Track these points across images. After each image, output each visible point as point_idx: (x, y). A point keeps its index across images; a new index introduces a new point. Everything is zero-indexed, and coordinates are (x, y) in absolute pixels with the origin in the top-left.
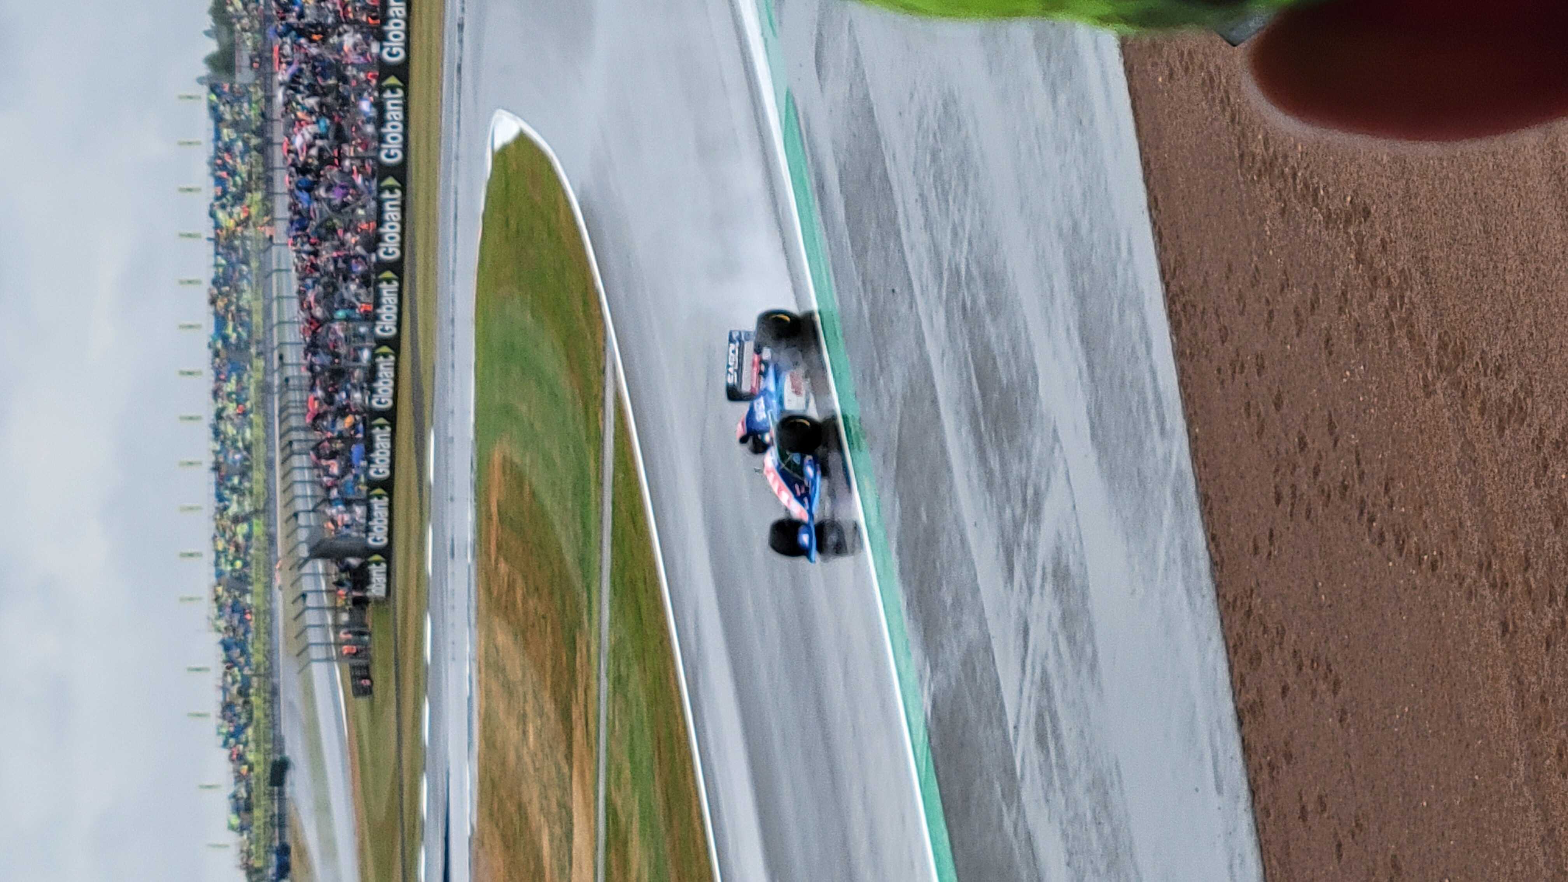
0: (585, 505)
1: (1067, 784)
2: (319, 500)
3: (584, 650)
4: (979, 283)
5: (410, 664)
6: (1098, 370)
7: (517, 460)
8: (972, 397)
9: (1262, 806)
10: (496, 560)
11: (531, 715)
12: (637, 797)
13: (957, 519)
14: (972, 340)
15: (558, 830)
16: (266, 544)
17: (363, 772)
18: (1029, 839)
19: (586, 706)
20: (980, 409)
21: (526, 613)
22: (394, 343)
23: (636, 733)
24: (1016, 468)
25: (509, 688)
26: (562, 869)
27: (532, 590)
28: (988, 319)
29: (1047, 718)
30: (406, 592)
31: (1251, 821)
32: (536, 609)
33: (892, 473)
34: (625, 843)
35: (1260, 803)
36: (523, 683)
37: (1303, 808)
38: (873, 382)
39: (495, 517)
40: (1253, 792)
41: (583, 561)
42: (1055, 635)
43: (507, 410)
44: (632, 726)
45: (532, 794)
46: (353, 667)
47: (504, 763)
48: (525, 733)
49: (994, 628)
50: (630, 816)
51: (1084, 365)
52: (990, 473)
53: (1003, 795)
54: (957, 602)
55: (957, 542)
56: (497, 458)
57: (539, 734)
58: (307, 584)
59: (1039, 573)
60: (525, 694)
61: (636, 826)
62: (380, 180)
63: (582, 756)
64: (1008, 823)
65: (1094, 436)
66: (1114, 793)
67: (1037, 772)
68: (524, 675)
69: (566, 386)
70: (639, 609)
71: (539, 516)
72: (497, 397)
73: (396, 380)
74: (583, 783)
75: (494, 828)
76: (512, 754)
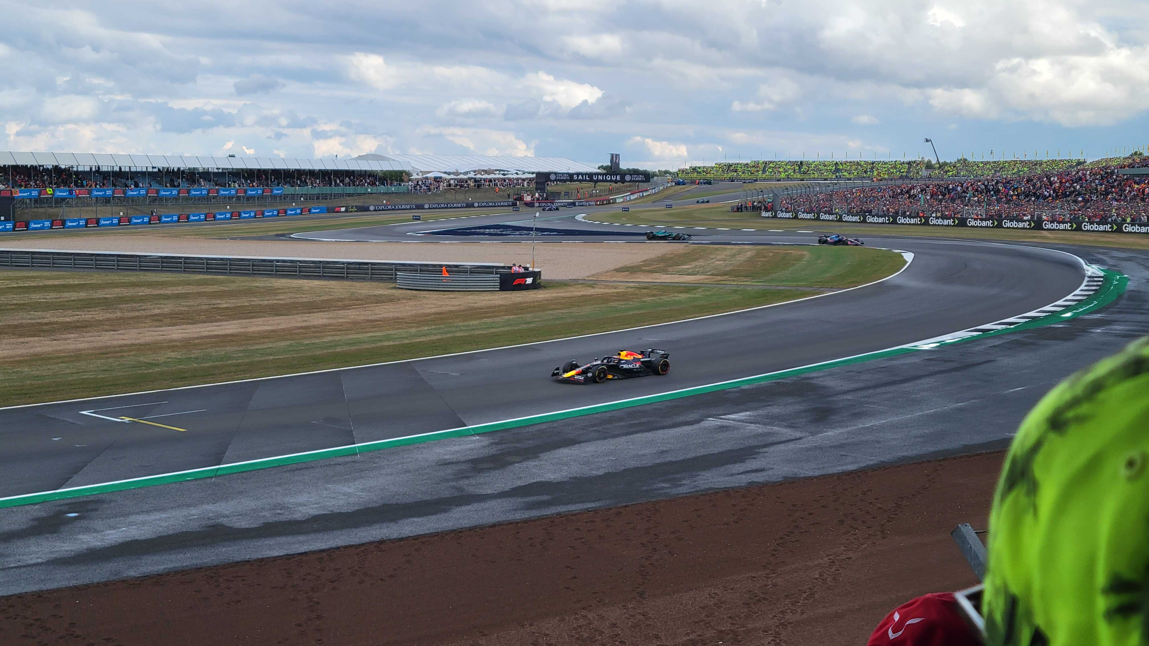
2: (791, 195)
3: (746, 279)
5: (741, 224)
7: (804, 259)
10: (773, 252)
11: (726, 263)
12: (700, 296)
15: (690, 271)
16: (777, 178)
19: (728, 280)
21: (757, 262)
23: (720, 295)
25: (734, 256)
26: (678, 272)
27: (764, 263)
30: (763, 223)
32: (758, 264)
34: (686, 292)
36: (735, 260)
39: (787, 252)
41: (773, 280)
43: (820, 256)
44: (722, 294)
45: (701, 263)
47: (711, 254)
48: (720, 260)
50: (695, 293)
56: (804, 253)
57: (720, 265)
60: (732, 261)
61: (692, 296)
62: (892, 217)
63: (713, 278)
68: (738, 261)
69: (828, 274)
70: (758, 298)
71: (787, 266)
73: (829, 220)
74: (704, 279)
75: (691, 250)
76: (713, 256)
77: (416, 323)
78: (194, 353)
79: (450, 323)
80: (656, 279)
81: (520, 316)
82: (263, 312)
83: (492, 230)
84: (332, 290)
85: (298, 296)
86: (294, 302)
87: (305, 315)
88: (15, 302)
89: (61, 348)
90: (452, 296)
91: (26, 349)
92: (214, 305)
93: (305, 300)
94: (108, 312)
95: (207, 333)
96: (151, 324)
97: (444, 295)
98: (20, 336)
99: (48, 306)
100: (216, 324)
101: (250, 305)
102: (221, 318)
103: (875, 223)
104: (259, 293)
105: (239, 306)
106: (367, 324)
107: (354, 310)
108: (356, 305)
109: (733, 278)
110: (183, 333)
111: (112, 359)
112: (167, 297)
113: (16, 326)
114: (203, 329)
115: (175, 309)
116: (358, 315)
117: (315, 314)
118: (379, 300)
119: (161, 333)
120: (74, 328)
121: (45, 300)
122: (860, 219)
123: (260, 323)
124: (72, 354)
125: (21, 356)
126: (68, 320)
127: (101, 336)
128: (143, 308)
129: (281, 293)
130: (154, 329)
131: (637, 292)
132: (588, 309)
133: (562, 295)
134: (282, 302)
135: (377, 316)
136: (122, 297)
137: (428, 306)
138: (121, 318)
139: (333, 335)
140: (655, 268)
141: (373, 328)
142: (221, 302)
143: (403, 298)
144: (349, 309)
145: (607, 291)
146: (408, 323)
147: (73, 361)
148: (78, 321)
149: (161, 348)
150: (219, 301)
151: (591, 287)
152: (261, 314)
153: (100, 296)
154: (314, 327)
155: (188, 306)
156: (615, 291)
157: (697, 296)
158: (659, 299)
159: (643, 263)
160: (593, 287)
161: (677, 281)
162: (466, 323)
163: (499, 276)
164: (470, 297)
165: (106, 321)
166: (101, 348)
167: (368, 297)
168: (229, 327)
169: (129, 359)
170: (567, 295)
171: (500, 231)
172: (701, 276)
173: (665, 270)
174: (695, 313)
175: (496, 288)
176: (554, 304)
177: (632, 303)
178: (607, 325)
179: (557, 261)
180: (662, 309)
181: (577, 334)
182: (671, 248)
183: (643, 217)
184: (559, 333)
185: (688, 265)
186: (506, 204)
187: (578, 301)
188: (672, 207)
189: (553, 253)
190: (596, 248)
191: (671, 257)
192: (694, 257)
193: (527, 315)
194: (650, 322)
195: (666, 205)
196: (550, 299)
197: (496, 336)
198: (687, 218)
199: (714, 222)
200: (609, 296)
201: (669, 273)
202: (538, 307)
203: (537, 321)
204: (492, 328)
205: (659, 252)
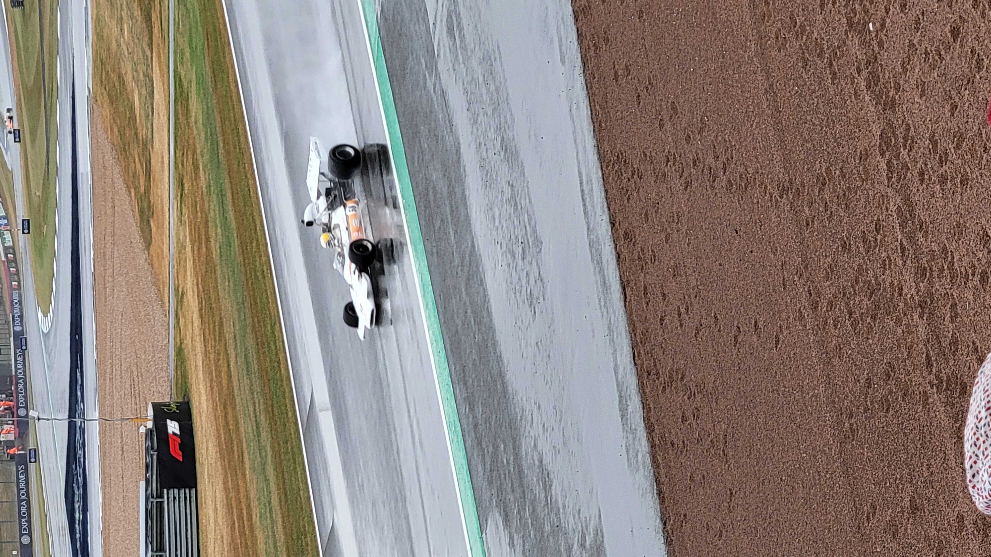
1: (467, 58)
9: (590, 72)
11: (125, 18)
12: (194, 71)
15: (144, 92)
19: (160, 12)
23: (194, 30)
26: (147, 116)
29: (454, 19)
31: (583, 82)
34: (187, 100)
35: (588, 70)
37: (616, 73)
40: (584, 63)
44: (190, 25)
45: (127, 68)
47: (109, 49)
48: (122, 30)
50: (190, 82)
53: (426, 67)
60: (121, 5)
61: (194, 88)
63: (159, 45)
64: (430, 84)
66: (497, 64)
67: (448, 51)
74: (160, 63)
75: (103, 90)
76: (114, 43)
80: (163, 162)
81: (244, 445)
83: (77, 506)
131: (189, 201)
133: (200, 358)
140: (142, 165)
145: (189, 264)
151: (182, 298)
156: (189, 249)
158: (202, 156)
159: (133, 191)
160: (182, 295)
161: (166, 118)
163: (165, 491)
170: (199, 347)
171: (78, 488)
172: (154, 69)
173: (145, 145)
174: (228, 82)
175: (190, 497)
176: (219, 375)
177: (212, 212)
178: (257, 263)
179: (134, 369)
180: (221, 151)
181: (277, 327)
182: (101, 132)
183: (41, 190)
184: (276, 364)
185: (133, 97)
186: (23, 477)
187: (211, 326)
188: (19, 131)
189: (118, 377)
190: (105, 288)
191: (119, 131)
192: (117, 84)
193: (242, 430)
194: (249, 176)
195: (15, 141)
196: (208, 385)
197: (286, 495)
198: (40, 98)
199: (45, 43)
200: (199, 258)
201: (150, 137)
202: (225, 408)
203: (255, 409)
204: (270, 503)
205: (110, 158)
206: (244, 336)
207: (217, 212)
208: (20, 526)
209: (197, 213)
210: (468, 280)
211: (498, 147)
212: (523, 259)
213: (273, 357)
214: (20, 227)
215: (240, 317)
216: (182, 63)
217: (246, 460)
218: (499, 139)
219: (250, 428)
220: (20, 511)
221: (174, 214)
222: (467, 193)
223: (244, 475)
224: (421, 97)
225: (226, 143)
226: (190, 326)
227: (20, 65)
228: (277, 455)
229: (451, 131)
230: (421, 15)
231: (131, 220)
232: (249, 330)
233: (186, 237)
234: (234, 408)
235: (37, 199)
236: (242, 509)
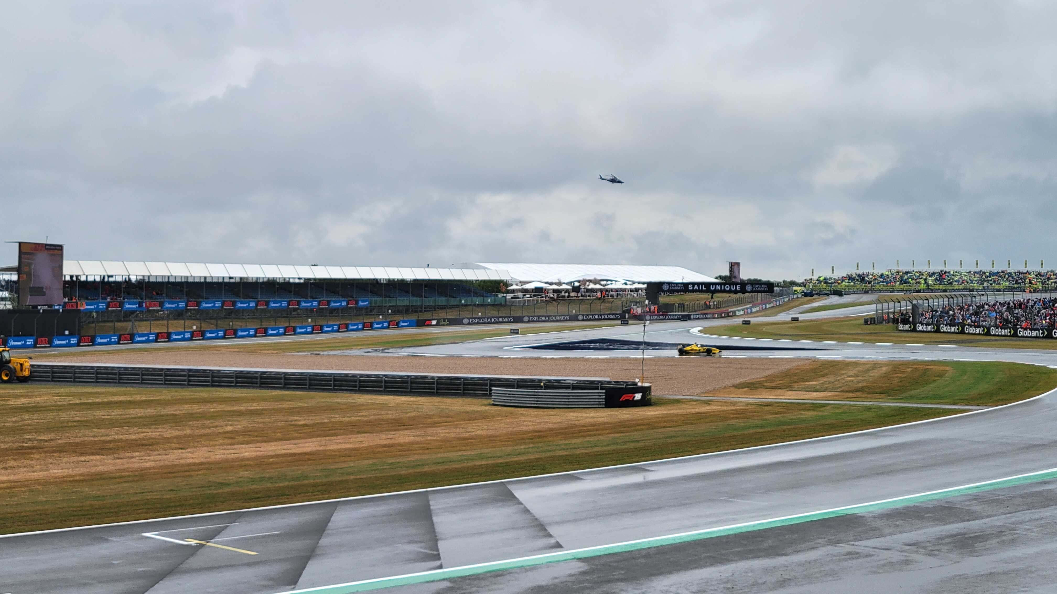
0: (931, 398)
1: (834, 562)
2: (932, 307)
3: (880, 397)
4: (1010, 537)
5: (875, 338)
6: (979, 578)
7: (946, 375)
8: (970, 533)
10: (911, 367)
11: (858, 378)
12: (829, 414)
13: (927, 527)
14: (990, 534)
15: (818, 387)
16: (917, 289)
17: (838, 321)
18: (814, 548)
19: (861, 397)
20: (966, 536)
21: (893, 378)
22: (988, 334)
23: (851, 415)
24: (945, 548)
25: (867, 371)
26: (804, 388)
27: (901, 379)
28: (998, 540)
29: (856, 556)
30: (901, 337)
32: (894, 381)
33: (943, 505)
34: (814, 410)
36: (869, 376)
38: (975, 499)
39: (927, 367)
41: (911, 397)
42: (886, 559)
43: (964, 372)
44: (854, 413)
45: (831, 378)
46: (874, 318)
47: (841, 369)
48: (851, 376)
49: (888, 538)
50: (823, 412)
51: (982, 573)
52: (943, 539)
54: (897, 526)
55: (919, 526)
56: (947, 368)
57: (850, 381)
58: (903, 303)
59: (908, 555)
60: (865, 376)
61: (820, 414)
62: (1046, 330)
63: (843, 396)
64: (820, 541)
65: (957, 576)
66: (831, 578)
68: (871, 376)
69: (974, 392)
70: (894, 416)
71: (927, 383)
72: (970, 369)
73: (975, 334)
74: (834, 396)
75: (819, 365)
76: (844, 372)
77: (512, 441)
78: (268, 473)
79: (548, 441)
80: (780, 396)
81: (627, 434)
82: (344, 429)
84: (420, 406)
85: (383, 413)
86: (378, 419)
87: (390, 433)
88: (77, 419)
89: (125, 467)
90: (552, 413)
91: (87, 468)
92: (292, 421)
93: (390, 416)
94: (177, 429)
95: (283, 452)
96: (222, 441)
97: (543, 412)
98: (81, 454)
99: (113, 424)
100: (293, 441)
101: (330, 422)
102: (299, 435)
103: (1027, 337)
104: (340, 409)
105: (318, 423)
106: (459, 442)
107: (443, 428)
108: (446, 422)
109: (866, 395)
110: (258, 451)
111: (180, 478)
112: (241, 414)
113: (77, 444)
114: (279, 448)
115: (250, 426)
116: (448, 433)
117: (402, 432)
118: (472, 417)
119: (233, 451)
120: (139, 445)
121: (109, 417)
122: (1010, 332)
123: (341, 441)
124: (136, 473)
125: (81, 475)
126: (134, 437)
127: (168, 455)
128: (215, 425)
129: (365, 409)
130: (225, 447)
131: (759, 409)
132: (702, 428)
134: (366, 419)
135: (469, 433)
136: (192, 414)
137: (525, 423)
138: (190, 436)
139: (420, 454)
140: (778, 384)
141: (465, 446)
142: (299, 418)
143: (499, 415)
144: (439, 426)
145: (725, 408)
146: (503, 441)
147: (138, 481)
148: (143, 439)
149: (232, 467)
150: (296, 418)
151: (707, 403)
152: (342, 431)
153: (169, 413)
154: (400, 445)
155: (264, 423)
156: (733, 408)
157: (824, 414)
158: (783, 417)
159: (765, 379)
160: (708, 404)
161: (804, 398)
162: (567, 442)
163: (604, 391)
164: (572, 414)
165: (174, 438)
166: (167, 467)
167: (459, 413)
168: (307, 445)
169: (197, 478)
170: (680, 412)
171: (607, 346)
172: (830, 393)
173: (789, 387)
174: (822, 432)
175: (601, 404)
176: (665, 422)
177: (753, 421)
178: (724, 444)
179: (669, 377)
180: (785, 427)
181: (690, 453)
182: (796, 363)
183: (766, 331)
184: (670, 452)
185: (815, 381)
186: (613, 317)
187: (691, 419)
188: (798, 320)
189: (665, 368)
190: (713, 363)
191: (796, 373)
192: (822, 373)
193: (636, 433)
194: (772, 441)
195: (792, 318)
196: (660, 416)
197: (600, 455)
198: (815, 332)
199: (845, 336)
200: (727, 413)
201: (794, 389)
202: (647, 424)
203: (646, 440)
204: (596, 446)
205: (783, 368)
206: (685, 436)
207: (752, 424)
208: (588, 315)
209: (752, 413)
210: (714, 557)
211: (785, 577)
212: (724, 588)
213: (674, 451)
214: (746, 319)
215: (696, 434)
216: (833, 408)
217: (619, 435)
218: (790, 578)
219: (636, 437)
220: (596, 315)
221: (752, 401)
222: (761, 559)
223: (611, 433)
224: (813, 536)
225: (789, 430)
226: (691, 407)
227: (833, 322)
228: (622, 451)
229: (794, 551)
230: (859, 538)
231: (749, 378)
232: (689, 438)
233: (739, 406)
234: (647, 429)
235: (761, 328)
236: (593, 431)
